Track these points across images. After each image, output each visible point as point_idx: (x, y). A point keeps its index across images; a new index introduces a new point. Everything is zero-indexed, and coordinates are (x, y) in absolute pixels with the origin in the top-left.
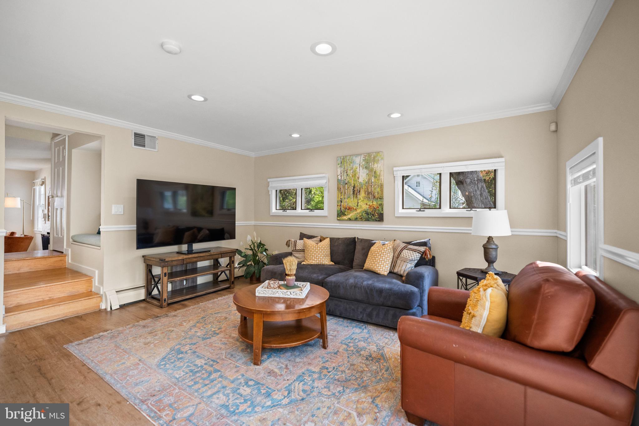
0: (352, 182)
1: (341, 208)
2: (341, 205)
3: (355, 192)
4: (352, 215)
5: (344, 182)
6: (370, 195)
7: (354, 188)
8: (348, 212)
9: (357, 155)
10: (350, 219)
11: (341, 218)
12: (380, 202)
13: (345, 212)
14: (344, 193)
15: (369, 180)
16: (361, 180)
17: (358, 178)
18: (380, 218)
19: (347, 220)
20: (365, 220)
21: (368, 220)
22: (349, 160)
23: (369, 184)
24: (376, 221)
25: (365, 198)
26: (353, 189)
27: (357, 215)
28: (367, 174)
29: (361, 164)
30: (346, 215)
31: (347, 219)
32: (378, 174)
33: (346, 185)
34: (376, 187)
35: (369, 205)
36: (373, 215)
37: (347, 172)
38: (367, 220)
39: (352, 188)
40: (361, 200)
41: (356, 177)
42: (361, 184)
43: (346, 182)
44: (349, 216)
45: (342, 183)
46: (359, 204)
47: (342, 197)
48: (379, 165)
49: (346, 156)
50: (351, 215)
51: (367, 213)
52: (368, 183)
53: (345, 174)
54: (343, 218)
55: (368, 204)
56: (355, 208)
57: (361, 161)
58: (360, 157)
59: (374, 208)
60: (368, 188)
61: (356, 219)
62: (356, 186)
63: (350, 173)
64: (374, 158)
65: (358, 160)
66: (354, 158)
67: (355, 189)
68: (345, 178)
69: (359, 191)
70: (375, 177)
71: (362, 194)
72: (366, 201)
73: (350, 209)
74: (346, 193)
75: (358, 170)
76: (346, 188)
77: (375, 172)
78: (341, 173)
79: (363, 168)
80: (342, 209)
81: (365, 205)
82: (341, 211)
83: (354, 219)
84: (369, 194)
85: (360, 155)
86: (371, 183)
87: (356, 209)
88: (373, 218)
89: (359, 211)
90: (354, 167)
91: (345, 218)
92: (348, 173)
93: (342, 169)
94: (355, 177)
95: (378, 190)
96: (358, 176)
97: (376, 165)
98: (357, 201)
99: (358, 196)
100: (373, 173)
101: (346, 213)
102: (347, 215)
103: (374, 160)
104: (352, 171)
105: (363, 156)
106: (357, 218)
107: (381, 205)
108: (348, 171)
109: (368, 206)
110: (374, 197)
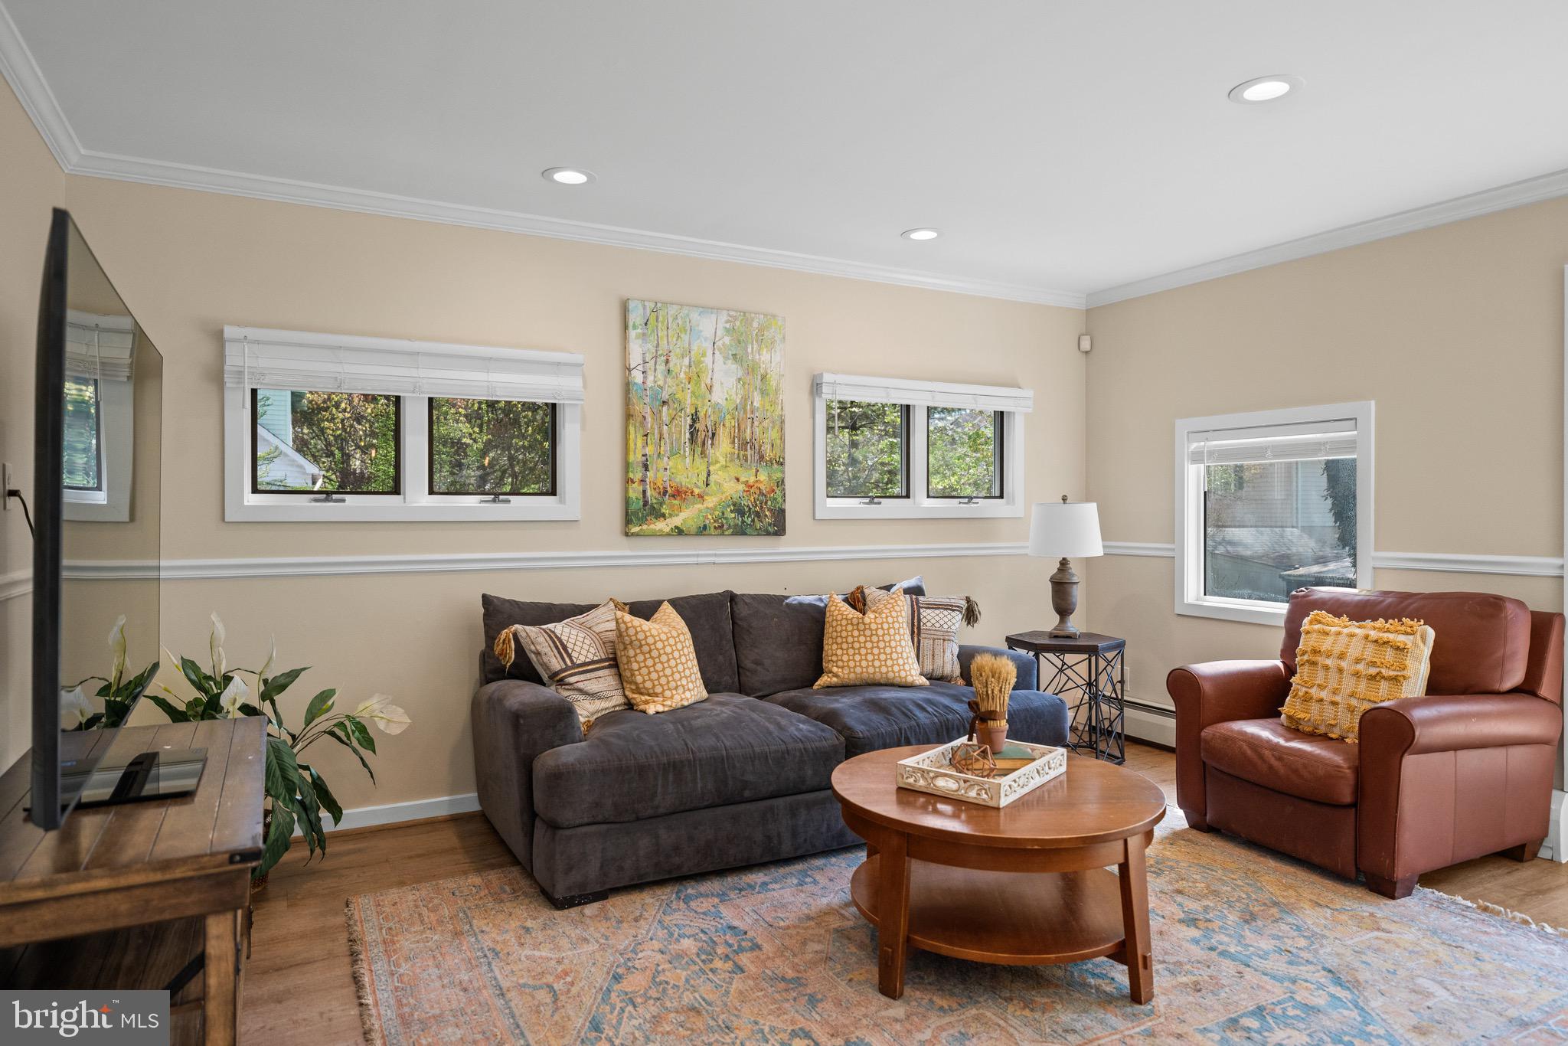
0: (689, 401)
1: (644, 492)
2: (643, 481)
3: (699, 436)
4: (686, 516)
5: (655, 397)
6: (747, 448)
7: (694, 421)
8: (672, 506)
9: (706, 309)
10: (679, 532)
11: (645, 527)
12: (779, 475)
13: (661, 504)
14: (657, 436)
15: (745, 399)
16: (718, 396)
17: (710, 389)
18: (778, 527)
19: (668, 535)
20: (733, 534)
21: (744, 534)
22: (676, 318)
23: (745, 412)
24: (768, 534)
25: (732, 460)
26: (691, 426)
27: (706, 517)
28: (739, 380)
29: (719, 344)
30: (663, 516)
31: (667, 530)
32: (773, 384)
33: (665, 408)
34: (766, 423)
35: (746, 483)
36: (757, 514)
37: (667, 362)
38: (740, 531)
39: (689, 421)
40: (718, 465)
41: (703, 385)
42: (720, 411)
43: (665, 396)
44: (677, 521)
45: (648, 400)
46: (712, 478)
47: (650, 450)
48: (777, 357)
49: (665, 303)
50: (683, 515)
51: (739, 510)
52: (743, 407)
53: (661, 367)
54: (652, 526)
55: (742, 479)
56: (697, 491)
57: (719, 333)
58: (714, 317)
59: (761, 493)
60: (743, 427)
61: (702, 531)
62: (701, 415)
63: (680, 365)
64: (761, 330)
65: (708, 326)
66: (695, 316)
67: (697, 425)
68: (661, 383)
69: (714, 434)
70: (763, 393)
71: (723, 447)
72: (735, 470)
73: (678, 493)
74: (666, 436)
75: (708, 359)
76: (665, 418)
77: (764, 378)
78: (645, 362)
79: (726, 358)
80: (649, 493)
81: (733, 483)
82: (646, 503)
83: (694, 530)
84: (744, 445)
85: (717, 309)
86: (752, 412)
87: (701, 496)
88: (758, 525)
89: (711, 501)
90: (694, 347)
91: (661, 525)
92: (671, 365)
93: (651, 347)
94: (698, 383)
95: (773, 434)
96: (708, 381)
97: (765, 356)
98: (703, 468)
99: (710, 451)
100: (755, 377)
101: (665, 510)
102: (671, 516)
103: (760, 339)
104: (686, 361)
105: (724, 317)
106: (705, 527)
107: (781, 483)
108: (673, 360)
109: (741, 487)
110: (762, 458)
